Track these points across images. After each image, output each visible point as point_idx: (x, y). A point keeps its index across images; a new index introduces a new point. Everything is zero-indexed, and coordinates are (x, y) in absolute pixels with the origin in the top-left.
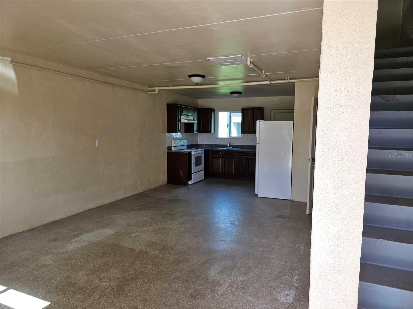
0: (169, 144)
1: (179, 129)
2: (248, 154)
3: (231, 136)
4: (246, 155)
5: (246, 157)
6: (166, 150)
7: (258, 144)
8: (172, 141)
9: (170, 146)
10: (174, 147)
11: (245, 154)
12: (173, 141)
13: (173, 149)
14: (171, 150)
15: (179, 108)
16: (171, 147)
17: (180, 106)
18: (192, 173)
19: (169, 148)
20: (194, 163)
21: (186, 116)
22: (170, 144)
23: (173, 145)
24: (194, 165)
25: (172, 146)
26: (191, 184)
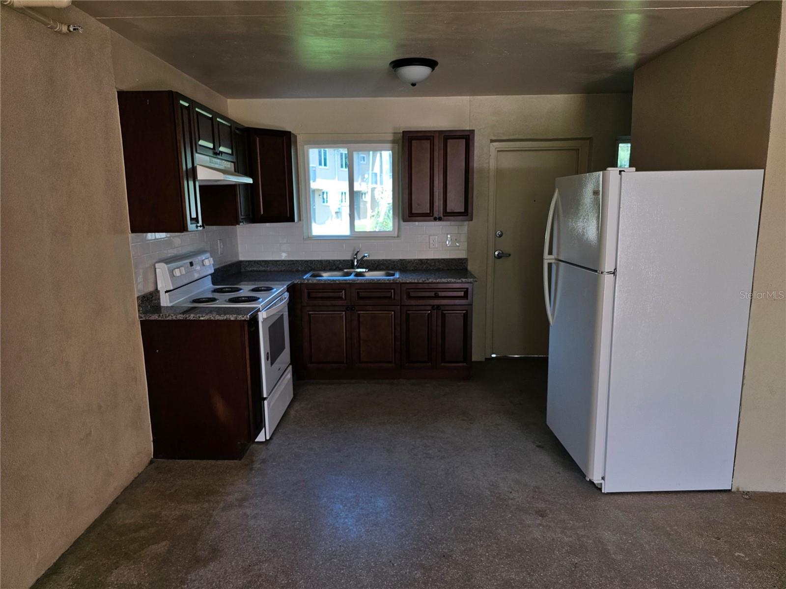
0: (145, 280)
1: (194, 216)
2: (441, 294)
3: (356, 230)
4: (437, 297)
5: (437, 302)
6: (135, 314)
7: (609, 273)
8: (157, 265)
9: (151, 289)
10: (167, 292)
11: (432, 294)
12: (162, 269)
13: (165, 301)
14: (157, 308)
15: (185, 112)
16: (157, 291)
17: (187, 105)
18: (265, 396)
19: (149, 301)
20: (268, 353)
21: (211, 153)
22: (152, 280)
23: (164, 284)
24: (269, 359)
25: (159, 287)
26: (264, 440)
